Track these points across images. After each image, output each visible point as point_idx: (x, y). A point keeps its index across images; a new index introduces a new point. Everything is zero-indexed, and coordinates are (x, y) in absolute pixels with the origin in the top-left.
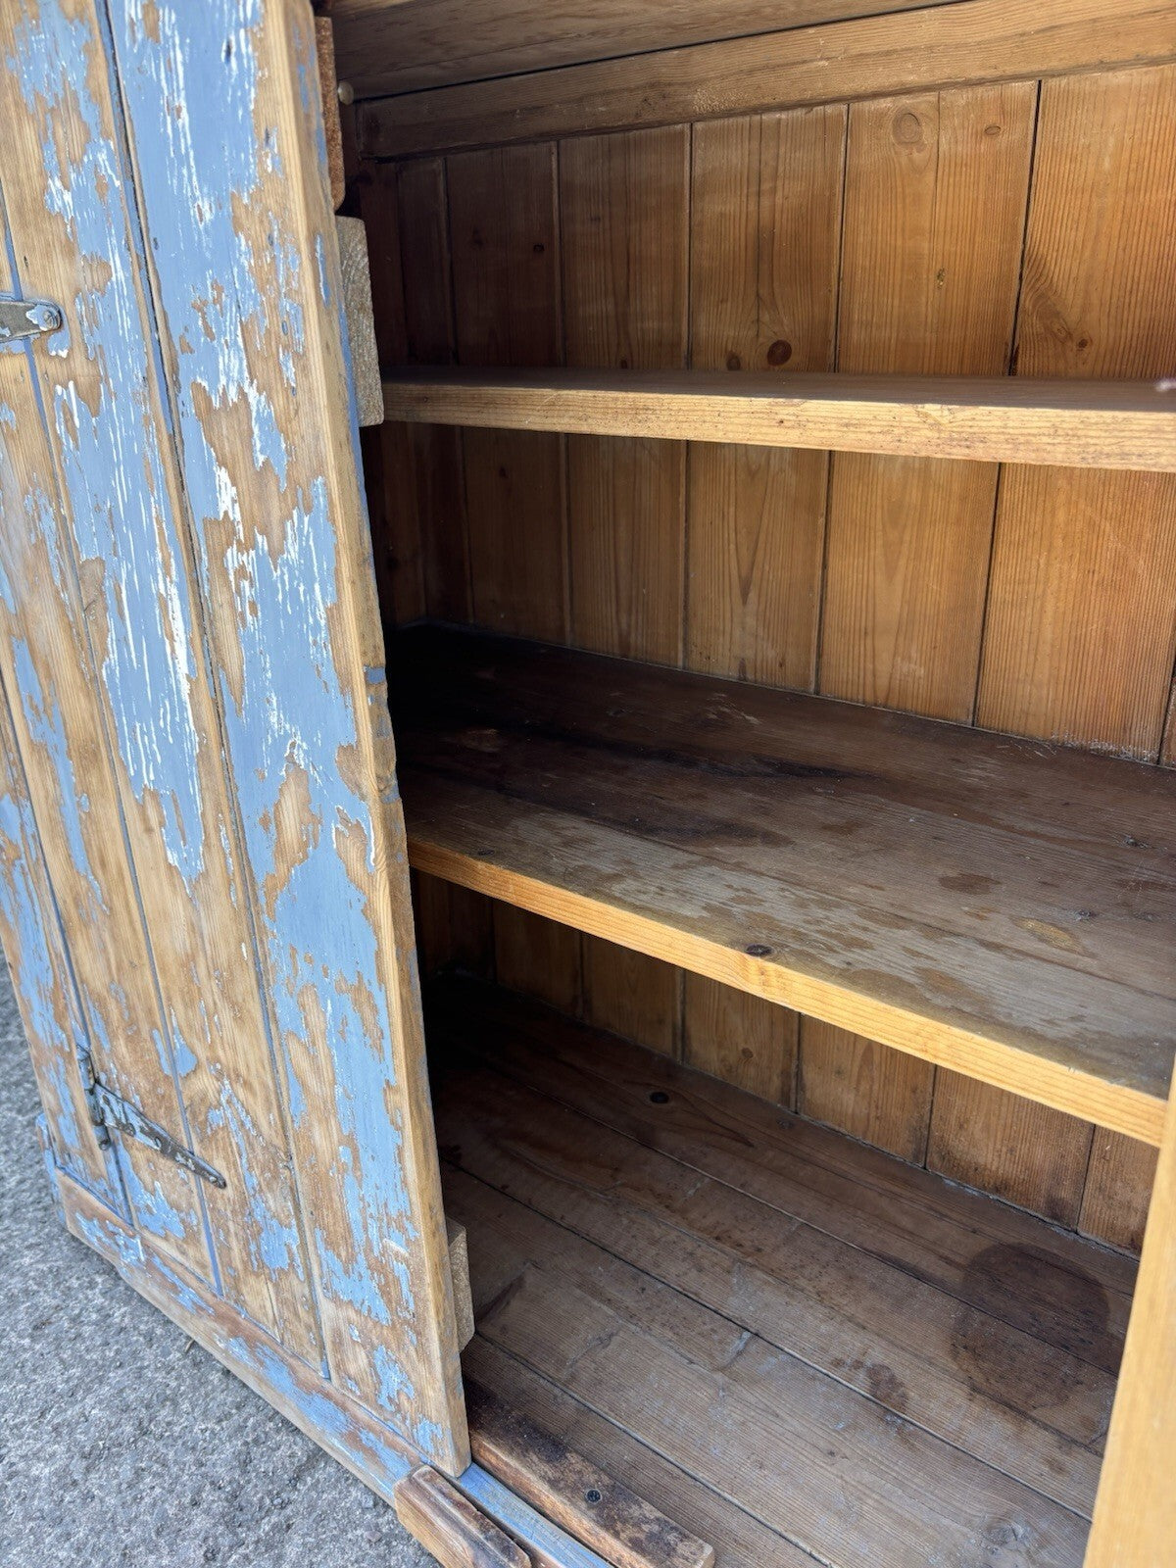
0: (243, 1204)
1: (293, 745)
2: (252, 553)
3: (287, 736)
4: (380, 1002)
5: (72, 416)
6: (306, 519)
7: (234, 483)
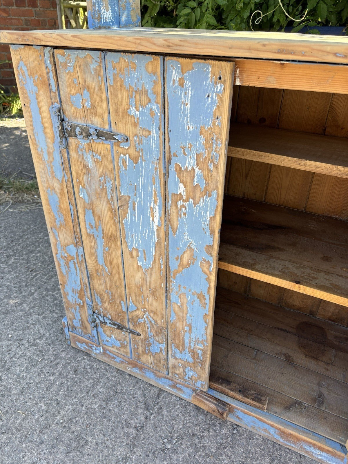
0: (146, 339)
1: (191, 243)
2: (188, 203)
3: (189, 241)
4: (207, 297)
5: (126, 162)
6: (208, 198)
7: (185, 187)
